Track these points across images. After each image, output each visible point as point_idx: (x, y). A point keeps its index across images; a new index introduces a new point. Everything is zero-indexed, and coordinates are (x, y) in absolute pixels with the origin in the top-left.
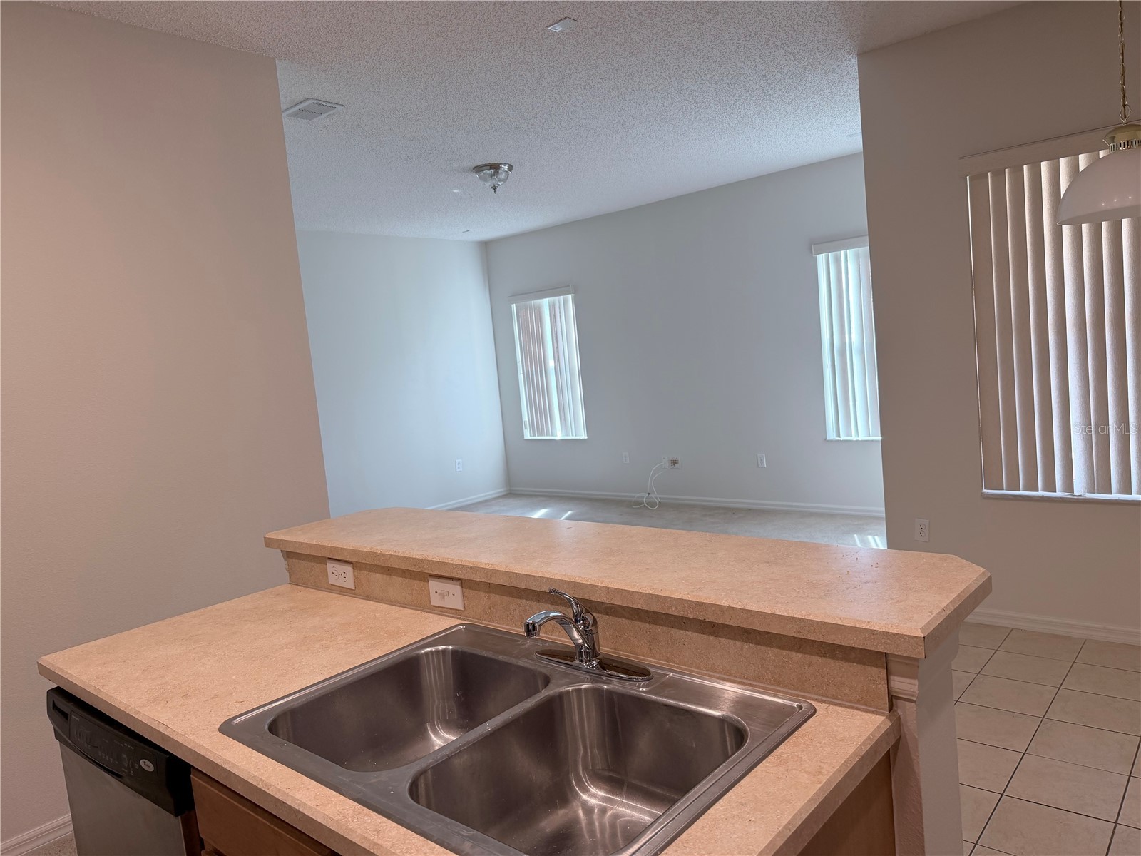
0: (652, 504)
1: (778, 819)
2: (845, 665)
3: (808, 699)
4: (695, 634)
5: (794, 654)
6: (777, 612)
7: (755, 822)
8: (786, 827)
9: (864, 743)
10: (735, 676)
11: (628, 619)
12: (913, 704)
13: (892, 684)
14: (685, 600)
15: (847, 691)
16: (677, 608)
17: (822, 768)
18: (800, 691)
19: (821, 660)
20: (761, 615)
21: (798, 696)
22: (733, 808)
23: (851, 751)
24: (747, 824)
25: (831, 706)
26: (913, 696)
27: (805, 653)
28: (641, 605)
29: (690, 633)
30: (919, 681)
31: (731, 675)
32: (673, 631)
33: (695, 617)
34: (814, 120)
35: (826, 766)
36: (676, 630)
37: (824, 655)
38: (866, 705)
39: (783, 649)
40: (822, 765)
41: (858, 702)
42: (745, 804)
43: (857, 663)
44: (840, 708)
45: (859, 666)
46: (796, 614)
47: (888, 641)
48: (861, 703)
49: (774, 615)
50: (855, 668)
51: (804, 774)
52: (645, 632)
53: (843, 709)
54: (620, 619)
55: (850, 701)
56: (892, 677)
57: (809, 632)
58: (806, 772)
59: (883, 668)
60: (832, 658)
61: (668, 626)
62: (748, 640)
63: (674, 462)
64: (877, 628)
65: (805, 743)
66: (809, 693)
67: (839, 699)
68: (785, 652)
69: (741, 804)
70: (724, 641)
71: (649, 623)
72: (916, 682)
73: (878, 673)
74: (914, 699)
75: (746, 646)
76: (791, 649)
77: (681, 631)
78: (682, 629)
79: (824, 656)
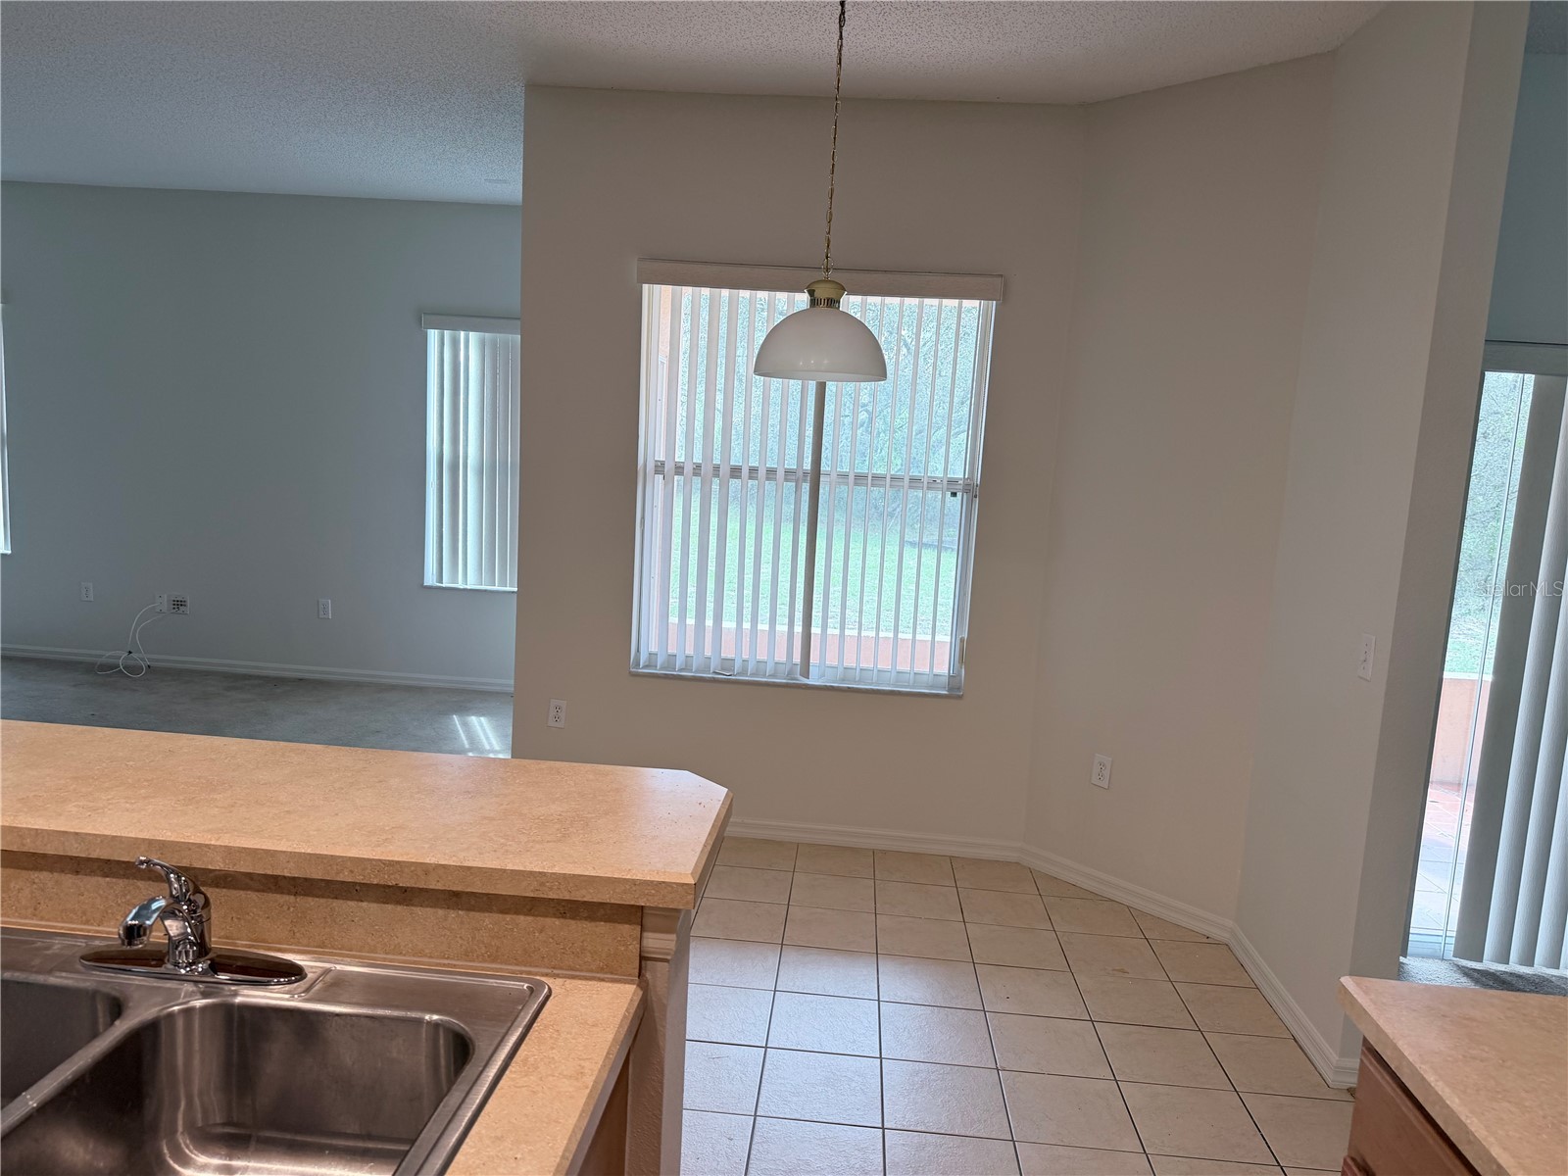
0: (134, 669)
1: (551, 1147)
2: (588, 926)
3: (536, 974)
4: (375, 905)
5: (522, 918)
6: (510, 867)
7: (523, 1159)
8: (563, 1157)
9: (621, 1026)
10: (431, 957)
11: (258, 891)
12: (666, 964)
13: (645, 942)
14: (369, 860)
15: (588, 959)
16: (352, 872)
17: (583, 1067)
18: (525, 966)
19: (557, 922)
20: (486, 873)
21: (522, 972)
22: (488, 1146)
23: (610, 1037)
24: (514, 1165)
25: (568, 981)
26: (668, 954)
27: (537, 916)
28: (288, 871)
29: (364, 904)
30: (678, 937)
31: (425, 956)
32: (336, 903)
33: (382, 883)
34: (448, 147)
35: (586, 1064)
36: (342, 901)
37: (563, 915)
38: (612, 973)
39: (506, 913)
40: (583, 1063)
41: (601, 970)
42: (502, 1137)
43: (605, 922)
44: (580, 982)
45: (608, 924)
46: (535, 867)
47: (653, 892)
48: (606, 971)
49: (505, 871)
50: (602, 928)
51: (565, 1080)
52: (285, 908)
53: (584, 982)
54: (242, 892)
55: (591, 971)
56: (645, 934)
57: (551, 889)
58: (565, 1077)
59: (638, 924)
60: (573, 918)
61: (329, 897)
62: (457, 906)
63: (179, 604)
64: (639, 877)
65: (551, 1037)
66: (537, 966)
67: (577, 970)
68: (508, 917)
69: (497, 1138)
70: (418, 910)
71: (296, 894)
72: (674, 937)
73: (628, 930)
74: (669, 957)
75: (452, 914)
76: (517, 913)
77: (351, 903)
78: (352, 900)
79: (563, 917)
